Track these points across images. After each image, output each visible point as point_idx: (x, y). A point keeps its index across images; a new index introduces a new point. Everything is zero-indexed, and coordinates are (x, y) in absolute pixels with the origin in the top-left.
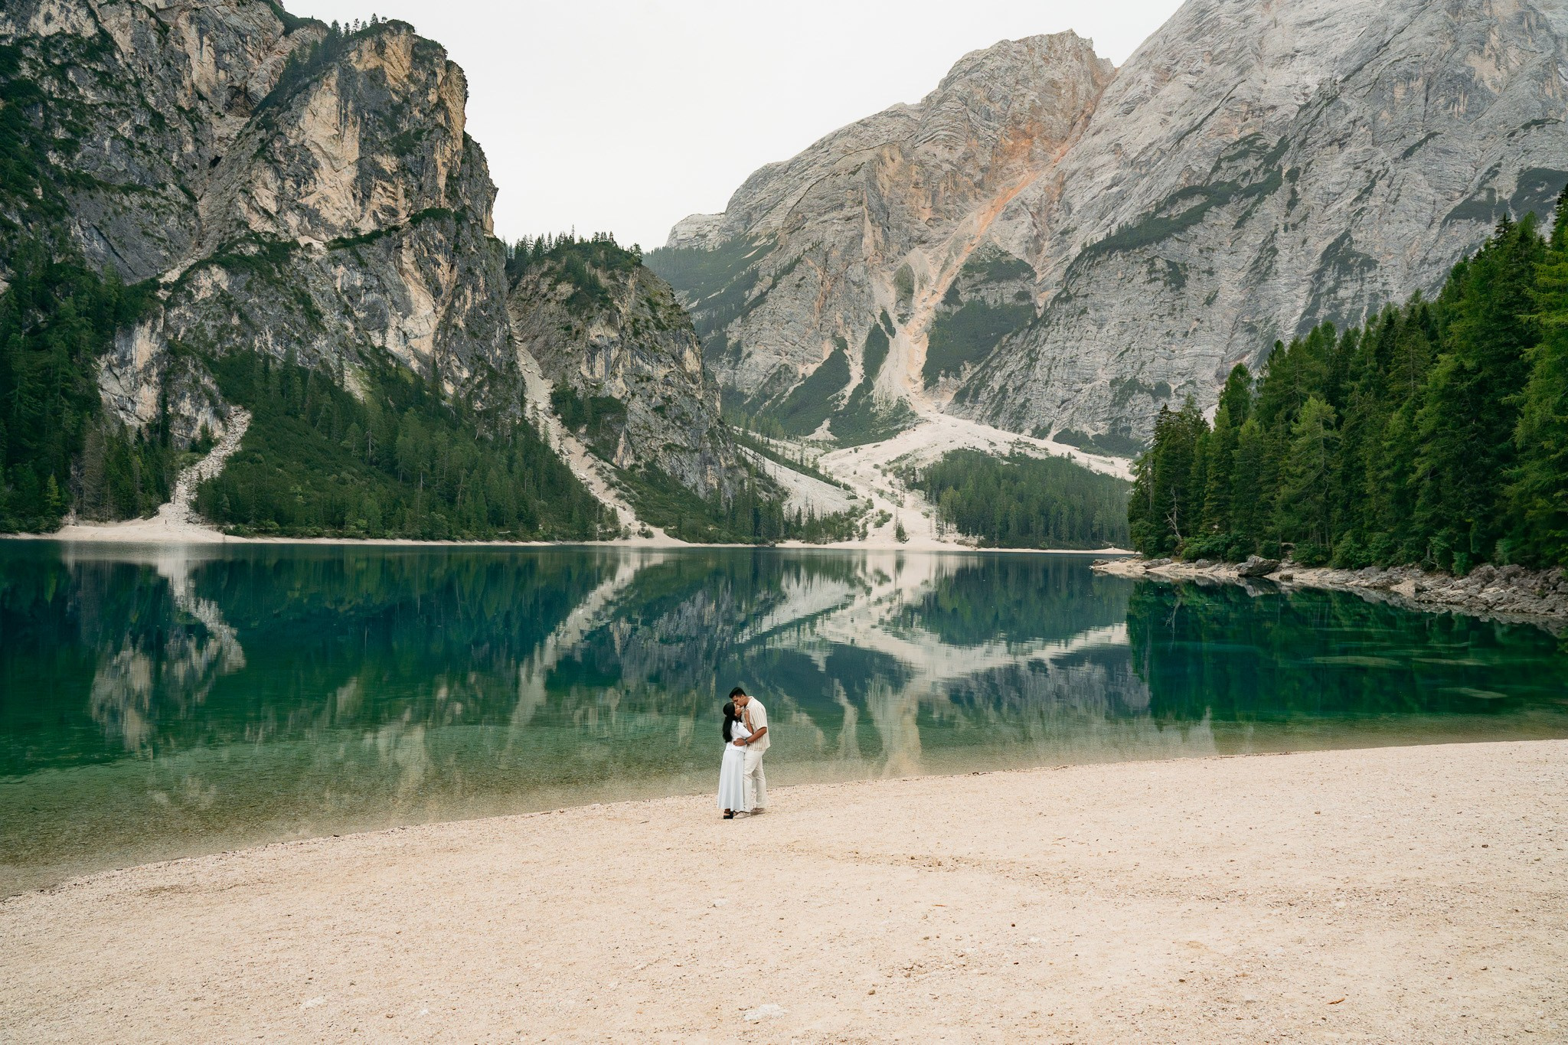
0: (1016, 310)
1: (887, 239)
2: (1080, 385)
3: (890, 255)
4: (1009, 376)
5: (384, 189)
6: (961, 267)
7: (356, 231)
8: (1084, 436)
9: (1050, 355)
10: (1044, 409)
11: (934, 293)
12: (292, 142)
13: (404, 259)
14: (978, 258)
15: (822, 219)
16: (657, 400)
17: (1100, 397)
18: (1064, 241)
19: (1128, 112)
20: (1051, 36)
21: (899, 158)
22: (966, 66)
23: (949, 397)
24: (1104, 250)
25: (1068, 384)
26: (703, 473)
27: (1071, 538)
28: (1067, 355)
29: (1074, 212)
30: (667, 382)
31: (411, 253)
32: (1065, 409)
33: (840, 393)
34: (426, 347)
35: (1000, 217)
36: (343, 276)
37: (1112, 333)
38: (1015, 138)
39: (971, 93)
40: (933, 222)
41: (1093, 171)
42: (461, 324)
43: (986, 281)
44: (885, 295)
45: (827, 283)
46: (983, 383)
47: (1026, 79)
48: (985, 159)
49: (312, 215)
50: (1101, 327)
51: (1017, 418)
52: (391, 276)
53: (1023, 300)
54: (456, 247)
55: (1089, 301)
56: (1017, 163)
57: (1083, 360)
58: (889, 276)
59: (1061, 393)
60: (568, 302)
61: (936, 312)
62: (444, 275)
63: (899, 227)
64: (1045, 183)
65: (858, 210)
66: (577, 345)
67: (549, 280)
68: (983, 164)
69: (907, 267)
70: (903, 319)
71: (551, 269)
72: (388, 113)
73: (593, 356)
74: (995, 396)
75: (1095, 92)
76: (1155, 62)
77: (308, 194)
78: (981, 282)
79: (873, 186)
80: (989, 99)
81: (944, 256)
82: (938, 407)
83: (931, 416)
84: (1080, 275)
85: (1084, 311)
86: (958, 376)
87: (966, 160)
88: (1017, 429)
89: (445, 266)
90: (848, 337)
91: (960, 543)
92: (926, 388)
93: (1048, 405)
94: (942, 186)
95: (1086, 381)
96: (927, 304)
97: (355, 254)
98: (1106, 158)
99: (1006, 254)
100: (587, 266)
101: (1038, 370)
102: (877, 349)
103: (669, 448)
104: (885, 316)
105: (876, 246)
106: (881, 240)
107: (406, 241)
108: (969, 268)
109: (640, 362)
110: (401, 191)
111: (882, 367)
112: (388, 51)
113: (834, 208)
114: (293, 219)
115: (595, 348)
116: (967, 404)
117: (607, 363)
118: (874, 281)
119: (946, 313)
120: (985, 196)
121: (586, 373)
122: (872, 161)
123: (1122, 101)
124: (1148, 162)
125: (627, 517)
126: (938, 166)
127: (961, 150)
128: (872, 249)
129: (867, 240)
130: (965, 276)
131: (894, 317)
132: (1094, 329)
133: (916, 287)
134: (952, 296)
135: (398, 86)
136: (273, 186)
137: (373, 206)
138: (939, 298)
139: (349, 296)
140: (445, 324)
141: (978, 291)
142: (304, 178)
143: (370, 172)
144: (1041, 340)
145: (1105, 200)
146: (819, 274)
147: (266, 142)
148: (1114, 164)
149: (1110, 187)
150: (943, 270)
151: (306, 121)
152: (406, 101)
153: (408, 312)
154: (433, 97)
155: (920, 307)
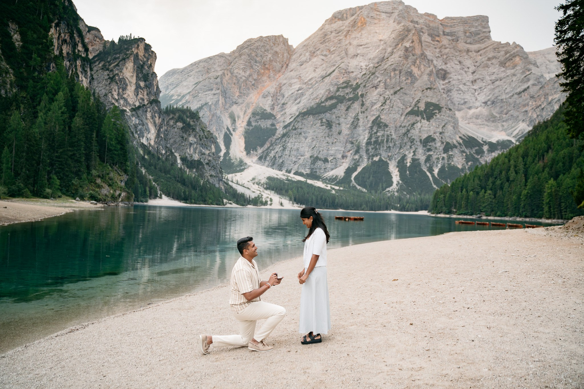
0: (271, 129)
1: (226, 102)
2: (300, 157)
3: (226, 107)
4: (277, 152)
5: (141, 92)
6: (250, 113)
7: (135, 105)
8: (303, 173)
9: (290, 147)
10: (288, 164)
11: (243, 122)
12: (121, 77)
13: (148, 115)
14: (256, 111)
17: (307, 161)
18: (283, 107)
19: (301, 65)
20: (275, 36)
21: (229, 74)
22: (249, 43)
23: (255, 159)
24: (307, 114)
25: (296, 157)
26: (219, 183)
28: (295, 147)
29: (285, 97)
30: (209, 155)
31: (150, 113)
32: (295, 164)
33: (219, 154)
34: (152, 143)
35: (261, 97)
36: (135, 121)
37: (309, 141)
38: (264, 70)
39: (251, 53)
40: (239, 97)
41: (291, 84)
42: (163, 136)
44: (227, 122)
45: (210, 117)
46: (267, 155)
47: (268, 50)
48: (255, 76)
49: (126, 100)
50: (306, 139)
51: (281, 166)
52: (145, 121)
53: (273, 126)
54: (160, 112)
55: (302, 130)
56: (265, 78)
57: (301, 149)
58: (227, 115)
59: (294, 159)
60: (182, 128)
61: (245, 128)
62: (158, 120)
63: (229, 98)
64: (275, 86)
65: (218, 91)
66: (186, 143)
67: (172, 121)
68: (255, 78)
69: (232, 112)
70: (234, 130)
71: (173, 117)
72: (140, 67)
73: (190, 146)
74: (272, 159)
75: (289, 56)
76: (309, 49)
77: (125, 94)
78: (259, 119)
79: (222, 83)
80: (256, 56)
81: (244, 109)
82: (252, 161)
83: (252, 164)
84: (298, 122)
85: (301, 134)
86: (256, 151)
87: (250, 76)
88: (280, 170)
89: (157, 118)
90: (217, 136)
92: (247, 154)
93: (290, 163)
94: (243, 85)
95: (302, 156)
96: (241, 125)
97: (137, 113)
98: (296, 80)
99: (265, 110)
100: (185, 117)
101: (286, 151)
102: (228, 140)
103: (211, 176)
104: (228, 129)
106: (224, 102)
107: (149, 110)
108: (254, 114)
109: (202, 149)
110: (145, 93)
111: (231, 146)
112: (140, 47)
113: (209, 90)
114: (122, 102)
115: (191, 144)
116: (263, 161)
117: (194, 149)
118: (222, 116)
119: (249, 129)
120: (255, 89)
121: (189, 152)
122: (221, 75)
123: (299, 61)
124: (311, 84)
126: (241, 78)
127: (248, 73)
128: (221, 105)
129: (220, 102)
130: (253, 117)
131: (231, 129)
132: (304, 139)
133: (236, 119)
134: (249, 123)
135: (142, 59)
136: (117, 91)
137: (139, 98)
138: (245, 124)
139: (136, 126)
140: (158, 136)
141: (258, 122)
142: (124, 89)
143: (138, 87)
144: (287, 142)
145: (297, 95)
146: (208, 113)
147: (111, 76)
148: (299, 83)
149: (298, 91)
150: (244, 114)
151: (124, 70)
152: (144, 63)
153: (149, 132)
154: (149, 62)
155: (239, 126)
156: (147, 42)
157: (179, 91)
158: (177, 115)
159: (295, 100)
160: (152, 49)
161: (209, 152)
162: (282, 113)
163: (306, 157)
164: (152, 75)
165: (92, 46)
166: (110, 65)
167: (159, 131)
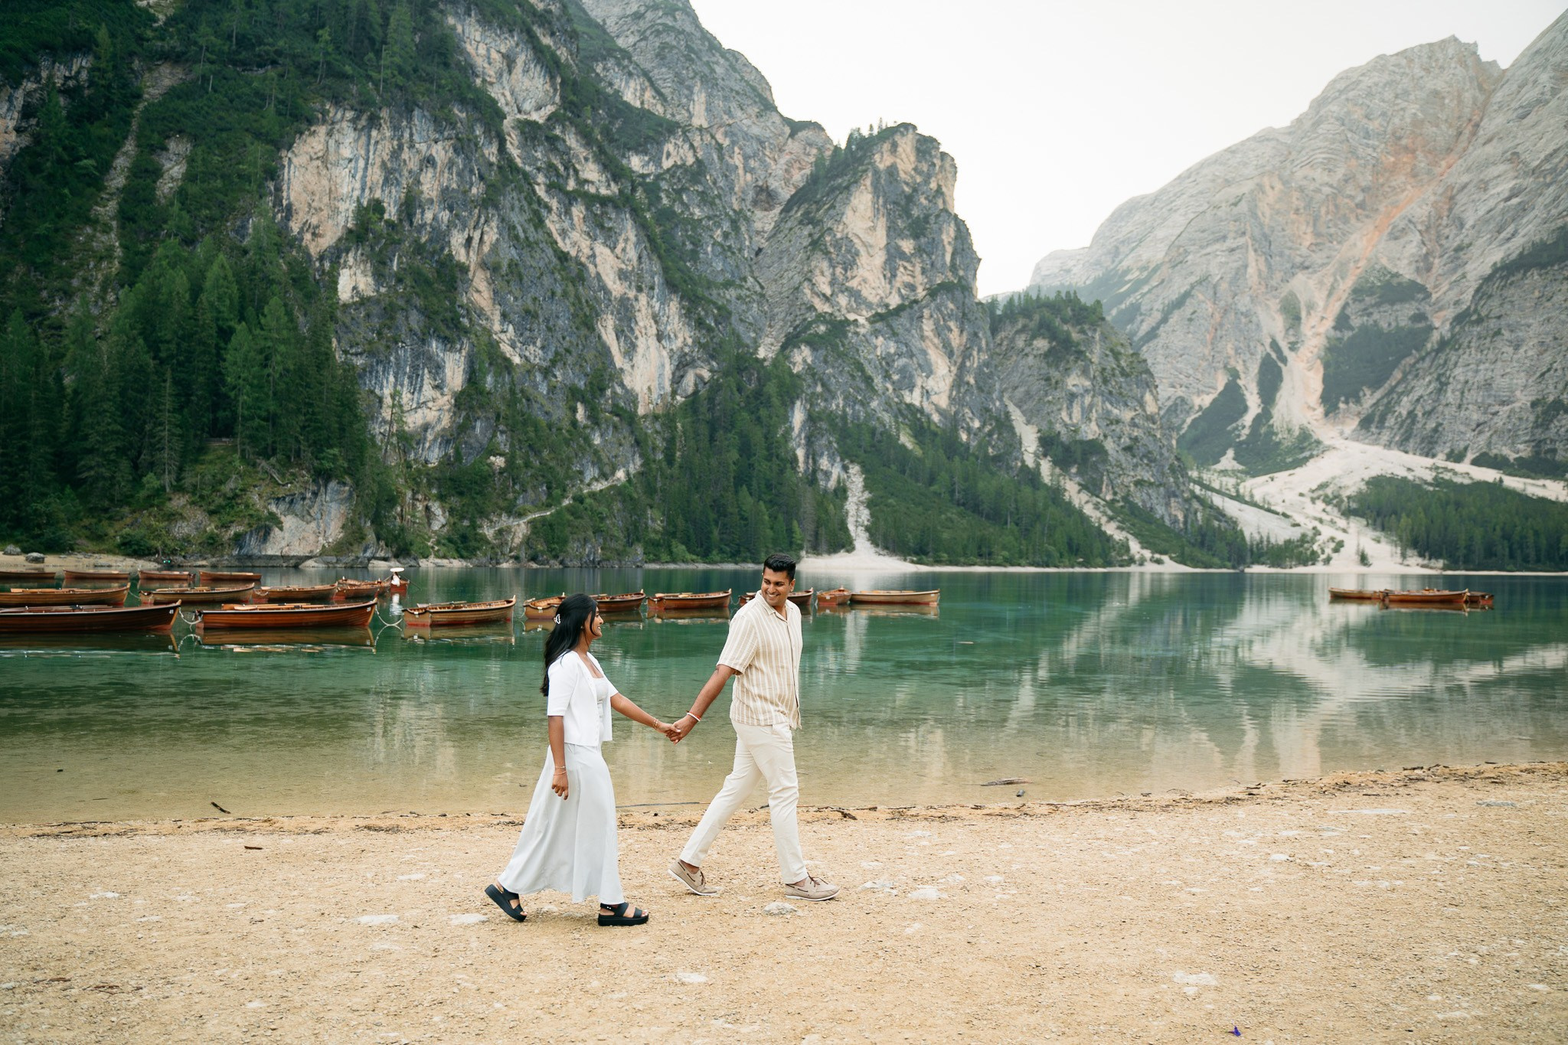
0: (1412, 333)
1: (1270, 267)
2: (1497, 408)
3: (1273, 283)
4: (1418, 400)
5: (905, 268)
6: (1349, 291)
7: (887, 306)
8: (1505, 459)
9: (1462, 379)
10: (1456, 433)
11: (1323, 318)
12: (839, 236)
13: (925, 327)
14: (1367, 281)
15: (1204, 252)
16: (1125, 441)
17: (1520, 419)
18: (1458, 258)
19: (1522, 117)
20: (1431, 45)
21: (1279, 186)
22: (1341, 85)
23: (1352, 424)
24: (1518, 269)
25: (1483, 408)
26: (1168, 505)
27: (1538, 561)
28: (1480, 377)
29: (1467, 226)
30: (1133, 424)
31: (931, 322)
32: (1480, 433)
33: (1239, 423)
34: (943, 402)
35: (1385, 237)
36: (883, 345)
37: (1530, 353)
38: (1396, 154)
39: (1348, 113)
40: (1316, 246)
41: (1487, 183)
42: (972, 381)
43: (1378, 305)
44: (1273, 324)
45: (1217, 316)
46: (1389, 409)
47: (1406, 93)
48: (1366, 179)
49: (855, 294)
50: (1517, 347)
51: (1430, 443)
52: (916, 343)
53: (1420, 322)
54: (964, 314)
55: (1503, 322)
56: (1400, 179)
57: (1500, 383)
58: (1274, 304)
59: (1477, 417)
60: (1046, 355)
61: (1328, 338)
62: (956, 339)
63: (1281, 255)
64: (1433, 198)
65: (1241, 241)
66: (1057, 394)
67: (1023, 337)
68: (1363, 184)
69: (1292, 294)
70: (1293, 347)
71: (1025, 327)
72: (903, 202)
73: (1072, 402)
74: (1403, 422)
75: (1481, 98)
77: (853, 278)
78: (1372, 306)
79: (1254, 215)
80: (1367, 117)
81: (1329, 281)
82: (1342, 433)
83: (1336, 442)
84: (1490, 296)
85: (1498, 333)
86: (1358, 401)
87: (1346, 181)
88: (1429, 453)
89: (956, 331)
90: (1240, 368)
91: (1423, 566)
92: (1326, 414)
93: (1462, 428)
94: (1323, 210)
95: (1503, 403)
96: (1317, 330)
97: (890, 326)
98: (1502, 168)
99: (1397, 275)
101: (1449, 394)
102: (1271, 379)
103: (1139, 483)
104: (1274, 345)
105: (1260, 275)
106: (1264, 268)
107: (926, 312)
108: (1358, 292)
109: (1109, 406)
110: (918, 269)
111: (1278, 395)
112: (900, 149)
113: (1217, 240)
114: (843, 300)
115: (1072, 396)
116: (1373, 429)
117: (1083, 408)
118: (1259, 310)
119: (1339, 340)
120: (1367, 217)
121: (1067, 419)
122: (1252, 191)
123: (1514, 105)
125: (1135, 547)
126: (1318, 191)
127: (1340, 172)
128: (1255, 279)
129: (1251, 270)
130: (1354, 300)
131: (1284, 345)
132: (1510, 350)
133: (1303, 314)
134: (1342, 321)
135: (908, 179)
136: (828, 273)
137: (898, 283)
138: (1329, 323)
139: (888, 360)
140: (959, 382)
141: (1370, 315)
142: (849, 265)
143: (894, 255)
144: (1451, 364)
145: (1503, 213)
146: (1209, 307)
147: (816, 236)
148: (1512, 174)
149: (1508, 199)
150: (1330, 295)
151: (849, 217)
152: (915, 190)
153: (930, 373)
154: (933, 185)
155: (1309, 333)
156: (923, 131)
158: (1037, 317)
159: (1499, 232)
160: (942, 149)
161: (1133, 414)
162: (1454, 278)
163: (1517, 405)
164: (938, 216)
165: (800, 169)
166: (818, 210)
167: (962, 368)
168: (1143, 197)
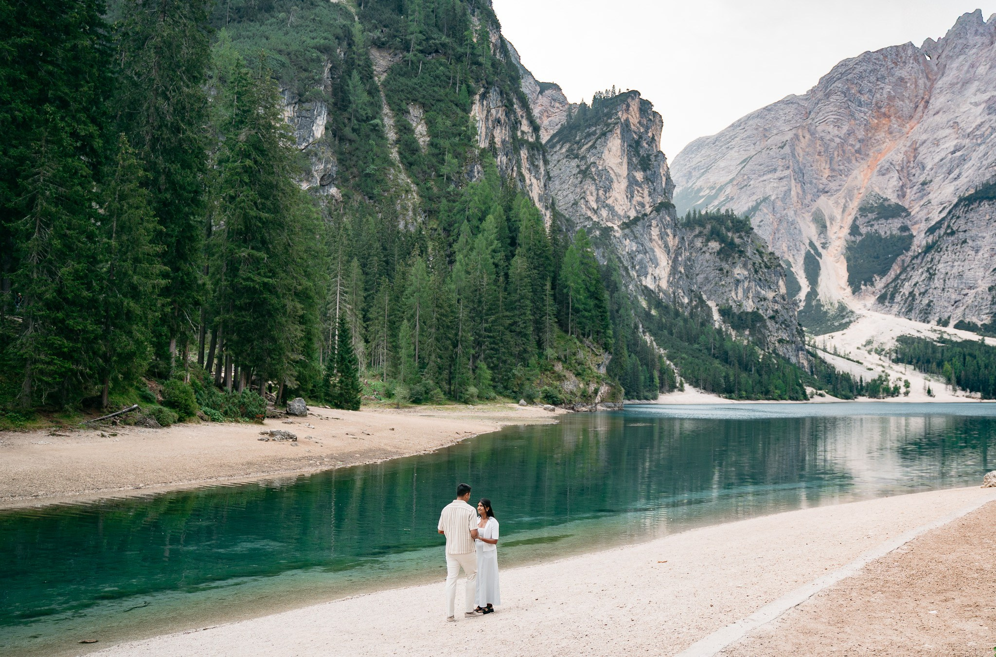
0: (901, 239)
1: (804, 191)
2: (967, 291)
3: (806, 202)
4: (915, 285)
5: (638, 191)
6: (856, 209)
7: (629, 217)
8: (975, 325)
9: (943, 271)
10: (942, 308)
11: (841, 227)
12: (600, 168)
13: (653, 233)
14: (868, 203)
15: (762, 179)
16: (771, 312)
17: (982, 299)
18: (924, 190)
20: (897, 47)
21: (808, 136)
22: (843, 69)
23: (871, 300)
24: (975, 200)
25: (958, 290)
26: (797, 356)
28: (955, 271)
29: (928, 168)
30: (774, 301)
31: (657, 229)
32: (957, 307)
33: (797, 298)
34: (664, 284)
35: (875, 173)
36: (629, 245)
37: (986, 256)
38: (878, 118)
39: (848, 89)
40: (831, 178)
41: (938, 141)
42: (683, 271)
43: (877, 219)
44: (810, 231)
45: (775, 224)
46: (896, 290)
47: (883, 77)
48: (861, 134)
49: (611, 209)
50: (977, 251)
51: (926, 313)
52: (648, 245)
53: (905, 231)
54: (676, 224)
55: (967, 234)
56: (881, 135)
57: (968, 275)
58: (808, 217)
59: (954, 297)
60: (719, 253)
61: (846, 241)
62: (672, 242)
63: (811, 183)
64: (904, 149)
65: (787, 172)
66: (728, 280)
67: (700, 240)
68: (860, 137)
69: (819, 210)
70: (824, 245)
71: (700, 233)
72: (634, 145)
73: (737, 286)
74: (907, 299)
75: (928, 84)
77: (610, 197)
78: (874, 220)
79: (793, 155)
80: (860, 92)
81: (842, 202)
82: (865, 306)
83: (864, 312)
84: (958, 217)
85: (965, 242)
86: (872, 285)
87: (849, 135)
88: (926, 320)
89: (671, 236)
90: (791, 260)
91: (967, 397)
92: (854, 293)
93: (946, 304)
94: (836, 153)
95: (970, 288)
96: (839, 235)
97: (632, 231)
98: (947, 131)
99: (886, 200)
100: (724, 231)
101: (936, 281)
102: (813, 268)
103: (781, 341)
104: (811, 244)
105: (798, 197)
106: (800, 192)
107: (654, 223)
108: (864, 210)
109: (759, 289)
110: (646, 192)
111: (819, 279)
112: (631, 109)
113: (770, 172)
114: (604, 213)
115: (738, 282)
116: (887, 304)
117: (743, 289)
118: (798, 220)
119: (854, 242)
120: (862, 159)
121: (735, 297)
122: (792, 139)
124: (982, 135)
126: (832, 140)
127: (845, 128)
128: (795, 199)
129: (793, 193)
130: (861, 216)
131: (818, 245)
132: (973, 253)
133: (828, 224)
134: (854, 230)
135: (636, 129)
136: (595, 194)
137: (634, 203)
138: (846, 231)
139: (632, 256)
140: (674, 271)
141: (872, 226)
142: (608, 189)
143: (632, 182)
144: (935, 261)
145: (951, 161)
146: (770, 217)
147: (583, 168)
148: (954, 136)
149: (953, 152)
150: (844, 211)
151: (606, 155)
152: (641, 137)
153: (657, 265)
154: (650, 134)
155: (834, 237)
156: (643, 96)
157: (712, 180)
158: (709, 227)
159: (949, 174)
160: (654, 109)
161: (774, 294)
162: (922, 203)
163: (980, 289)
164: (656, 156)
165: (548, 117)
166: (580, 148)
167: (675, 261)
168: (708, 138)
